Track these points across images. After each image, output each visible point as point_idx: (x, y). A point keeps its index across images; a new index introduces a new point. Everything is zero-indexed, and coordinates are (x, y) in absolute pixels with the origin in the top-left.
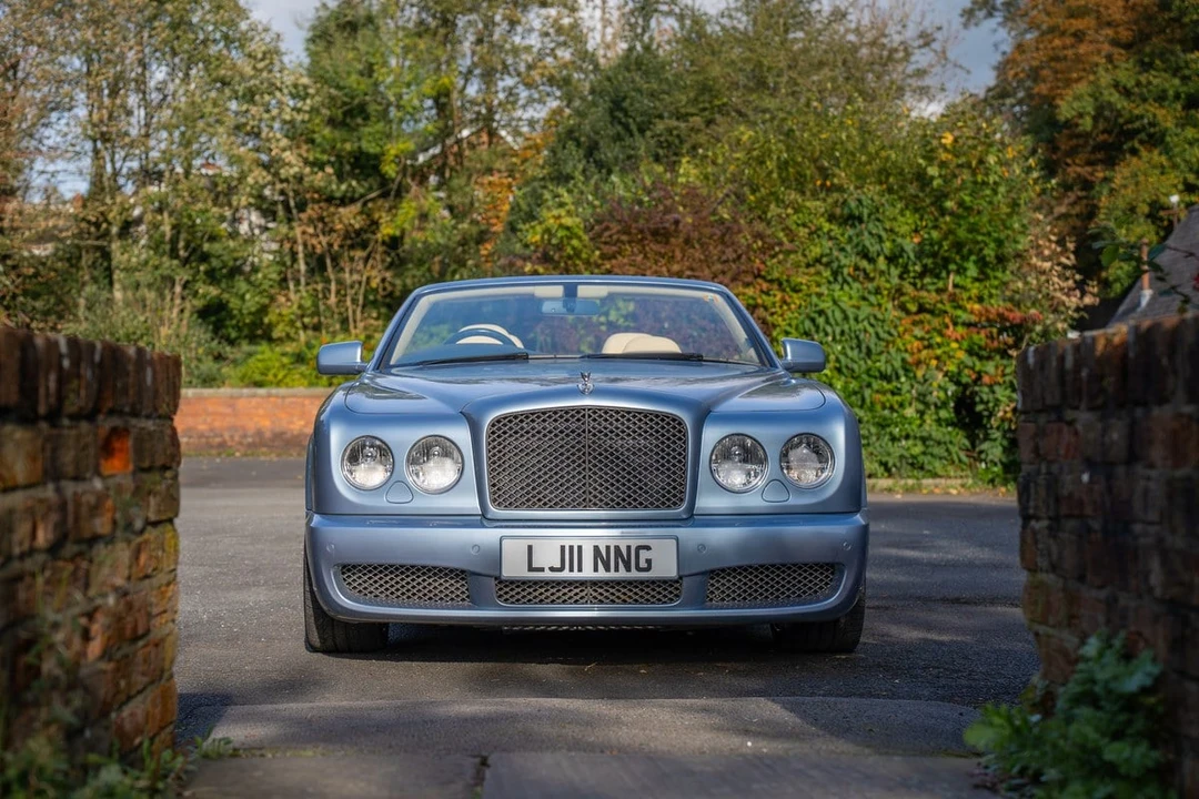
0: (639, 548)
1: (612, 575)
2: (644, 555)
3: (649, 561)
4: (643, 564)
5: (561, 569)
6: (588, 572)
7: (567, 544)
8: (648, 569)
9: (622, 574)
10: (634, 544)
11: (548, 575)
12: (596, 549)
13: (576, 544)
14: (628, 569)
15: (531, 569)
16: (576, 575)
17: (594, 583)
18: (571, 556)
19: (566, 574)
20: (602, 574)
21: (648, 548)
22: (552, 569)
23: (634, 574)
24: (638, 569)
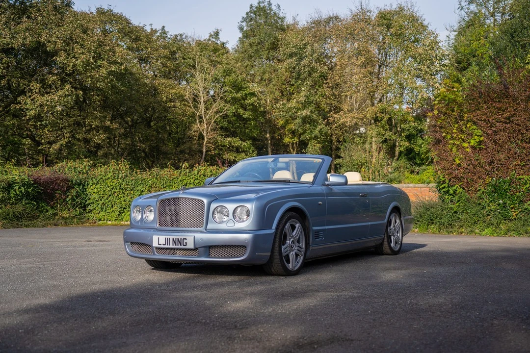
0: (184, 239)
1: (177, 247)
2: (185, 241)
3: (186, 243)
4: (185, 244)
6: (171, 246)
7: (167, 237)
9: (179, 246)
10: (182, 238)
11: (162, 246)
12: (173, 239)
13: (169, 237)
14: (181, 245)
15: (159, 244)
16: (168, 246)
17: (173, 249)
18: (167, 241)
19: (166, 246)
20: (174, 246)
21: (186, 239)
22: (163, 244)
23: (182, 247)
24: (183, 245)
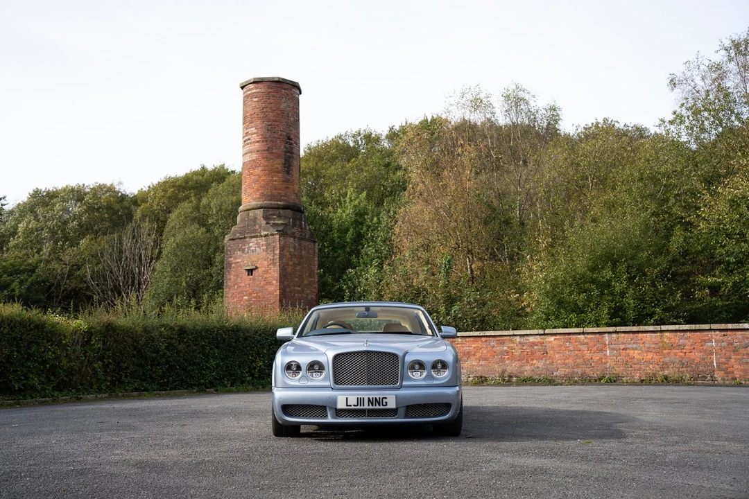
0: (383, 398)
1: (374, 407)
2: (384, 400)
3: (386, 403)
4: (384, 404)
5: (357, 405)
6: (366, 406)
7: (359, 397)
8: (386, 405)
9: (378, 407)
10: (381, 397)
11: (353, 407)
12: (369, 399)
13: (362, 397)
14: (373, 405)
15: (347, 405)
16: (362, 407)
17: (369, 410)
18: (360, 401)
19: (359, 407)
20: (371, 407)
21: (386, 398)
22: (354, 405)
23: (381, 407)
24: (383, 405)
